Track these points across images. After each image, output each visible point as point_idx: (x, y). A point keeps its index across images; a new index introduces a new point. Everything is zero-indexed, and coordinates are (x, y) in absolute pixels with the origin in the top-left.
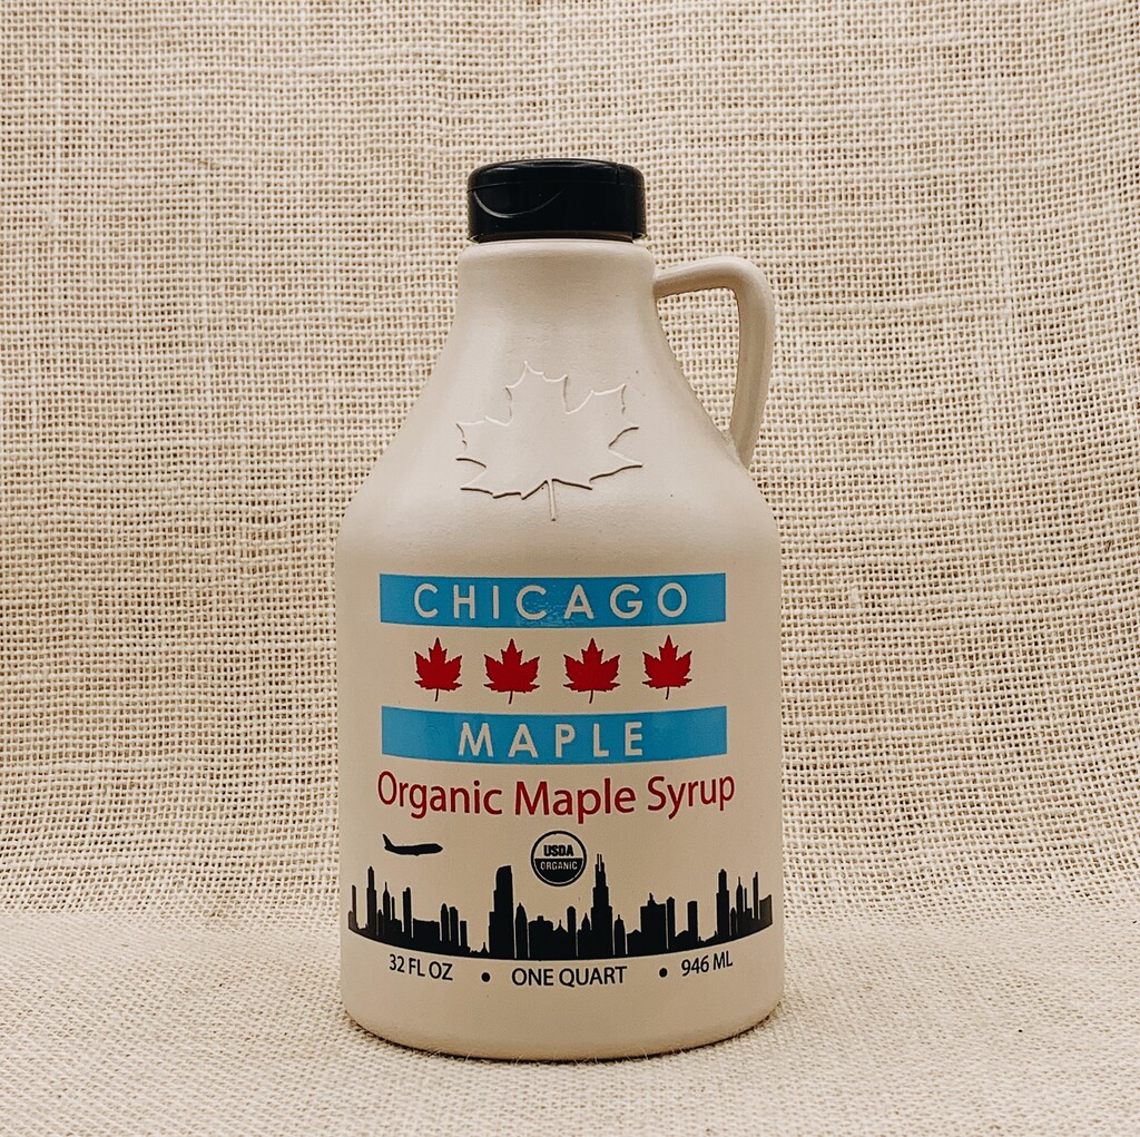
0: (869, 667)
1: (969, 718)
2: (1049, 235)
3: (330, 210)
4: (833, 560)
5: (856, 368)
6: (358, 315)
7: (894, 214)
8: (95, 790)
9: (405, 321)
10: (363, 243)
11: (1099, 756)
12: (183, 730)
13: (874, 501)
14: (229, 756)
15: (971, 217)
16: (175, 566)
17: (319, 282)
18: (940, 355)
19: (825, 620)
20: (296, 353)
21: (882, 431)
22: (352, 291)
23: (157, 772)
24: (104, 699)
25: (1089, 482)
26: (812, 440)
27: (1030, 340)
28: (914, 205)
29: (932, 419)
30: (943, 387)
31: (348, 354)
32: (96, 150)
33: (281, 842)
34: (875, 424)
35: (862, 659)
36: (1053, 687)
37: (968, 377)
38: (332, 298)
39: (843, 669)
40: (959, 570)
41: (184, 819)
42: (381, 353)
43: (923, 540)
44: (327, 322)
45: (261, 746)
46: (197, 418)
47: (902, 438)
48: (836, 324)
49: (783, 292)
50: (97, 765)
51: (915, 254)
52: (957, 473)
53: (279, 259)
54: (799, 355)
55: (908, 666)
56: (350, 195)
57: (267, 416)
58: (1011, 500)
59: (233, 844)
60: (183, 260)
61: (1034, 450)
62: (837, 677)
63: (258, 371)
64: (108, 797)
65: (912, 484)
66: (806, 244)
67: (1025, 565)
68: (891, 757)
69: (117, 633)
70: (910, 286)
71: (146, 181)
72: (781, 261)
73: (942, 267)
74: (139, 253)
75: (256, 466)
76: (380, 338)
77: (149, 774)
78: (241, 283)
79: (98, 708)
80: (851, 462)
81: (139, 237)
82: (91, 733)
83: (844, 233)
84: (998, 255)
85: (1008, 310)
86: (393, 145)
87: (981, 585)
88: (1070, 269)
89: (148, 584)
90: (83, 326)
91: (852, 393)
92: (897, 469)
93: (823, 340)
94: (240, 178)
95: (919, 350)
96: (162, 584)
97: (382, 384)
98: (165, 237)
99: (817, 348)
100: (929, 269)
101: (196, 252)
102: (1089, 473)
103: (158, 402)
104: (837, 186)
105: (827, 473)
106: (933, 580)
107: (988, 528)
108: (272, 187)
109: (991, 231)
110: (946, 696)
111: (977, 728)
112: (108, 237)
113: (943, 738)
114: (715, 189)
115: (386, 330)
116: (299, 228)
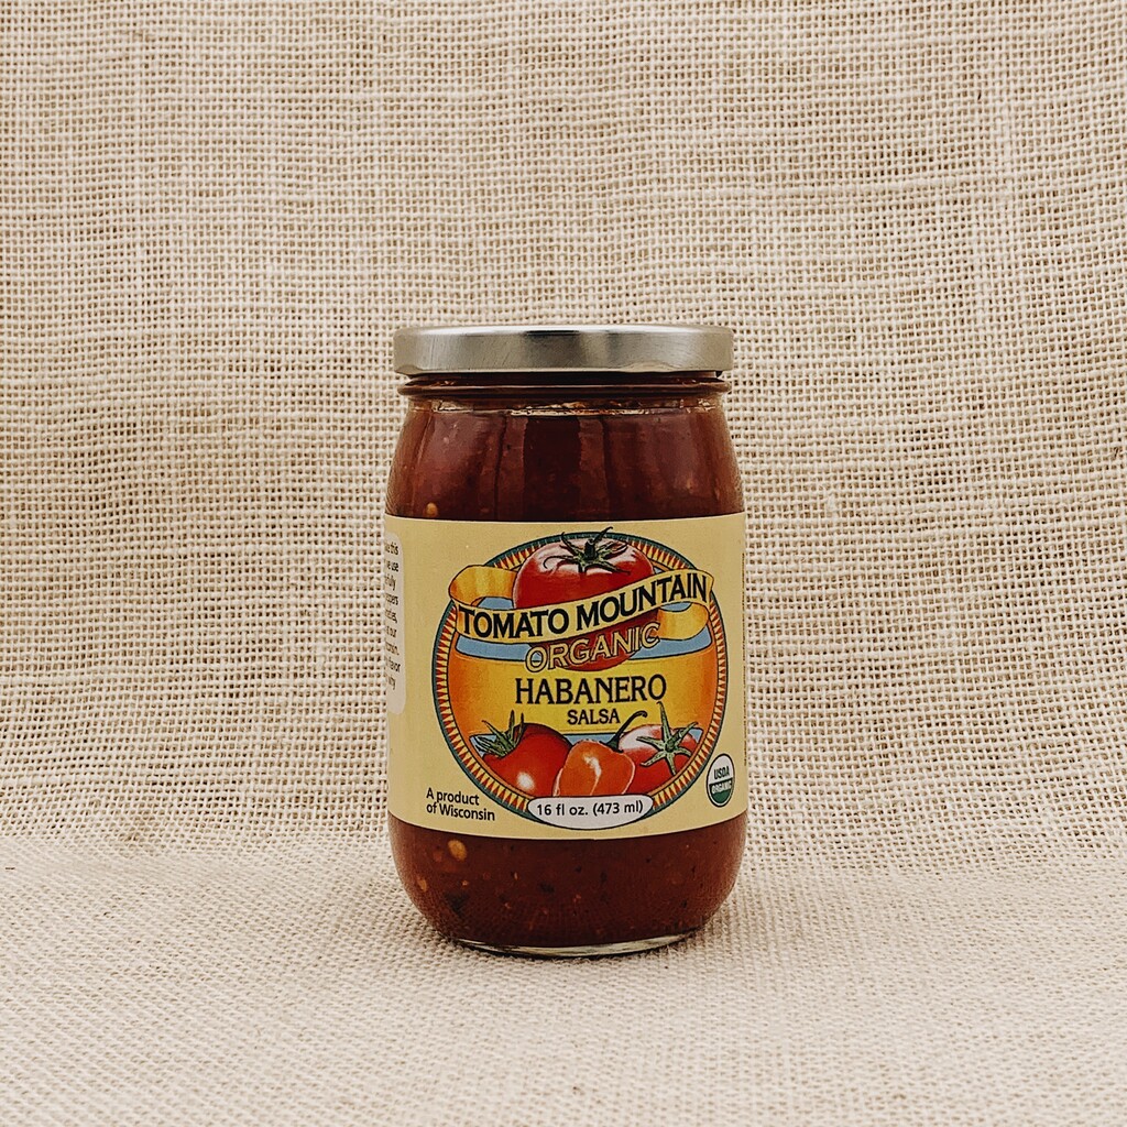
0: (845, 582)
1: (954, 638)
2: (1056, 109)
3: (273, 85)
4: (808, 465)
5: (838, 256)
6: (300, 198)
7: (883, 87)
8: (14, 706)
9: (350, 205)
10: (307, 121)
11: (1098, 682)
12: (108, 641)
13: (854, 400)
14: (154, 667)
15: (968, 89)
16: (100, 466)
17: (259, 162)
18: (932, 241)
19: (798, 530)
20: (232, 237)
21: (865, 324)
22: (294, 172)
23: (79, 686)
24: (26, 609)
25: (1095, 382)
26: (788, 335)
27: (1032, 225)
28: (905, 76)
29: (921, 311)
30: (934, 275)
31: (288, 239)
32: (26, 25)
33: (205, 760)
34: (857, 316)
35: (838, 574)
36: (1049, 606)
37: (962, 265)
38: (273, 179)
39: (816, 583)
40: (948, 477)
41: (104, 735)
42: (323, 239)
43: (909, 443)
44: (267, 205)
45: (188, 657)
46: (126, 307)
47: (887, 332)
48: (817, 208)
49: (760, 174)
50: (17, 679)
51: (905, 130)
52: (947, 370)
53: (217, 137)
54: (776, 242)
55: (889, 581)
56: (294, 70)
57: (200, 303)
58: (1007, 399)
59: (156, 761)
60: (116, 140)
61: (1034, 345)
62: (809, 593)
63: (192, 255)
64: (27, 713)
65: (897, 382)
66: (786, 121)
67: (1021, 471)
68: (867, 680)
69: (40, 539)
70: (900, 166)
71: (78, 57)
72: (757, 139)
73: (935, 145)
74: (70, 134)
75: (185, 356)
76: (323, 224)
77: (70, 688)
78: (176, 163)
79: (19, 618)
80: (831, 358)
81: (70, 117)
82: (11, 646)
83: (827, 108)
84: (999, 131)
85: (1008, 192)
86: (340, 16)
87: (971, 492)
88: (1078, 148)
89: (73, 486)
90: (11, 212)
91: (833, 283)
92: (882, 366)
93: (803, 225)
94: (177, 50)
95: (909, 235)
96: (87, 486)
97: (324, 272)
98: (97, 116)
99: (796, 234)
100: (921, 146)
101: (130, 131)
102: (1094, 373)
103: (86, 292)
104: (820, 57)
105: (804, 370)
106: (919, 487)
107: (980, 430)
108: (211, 60)
109: (990, 105)
110: (929, 614)
111: (963, 648)
112: (38, 118)
113: (926, 659)
114: (686, 61)
115: (330, 214)
116: (239, 103)
